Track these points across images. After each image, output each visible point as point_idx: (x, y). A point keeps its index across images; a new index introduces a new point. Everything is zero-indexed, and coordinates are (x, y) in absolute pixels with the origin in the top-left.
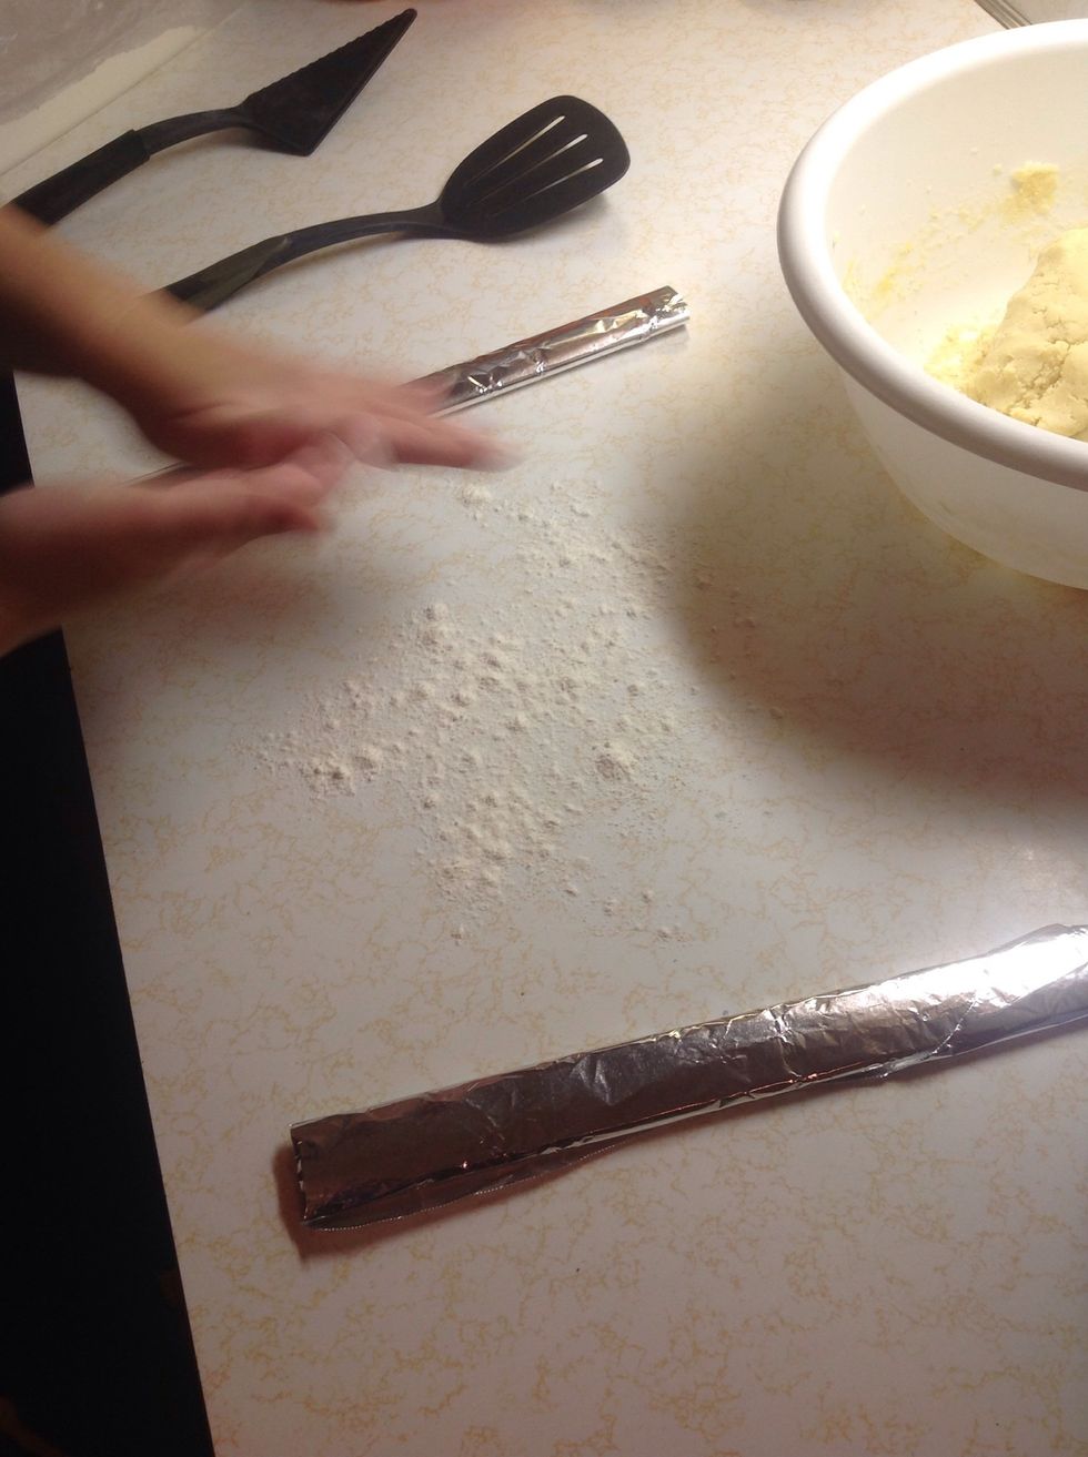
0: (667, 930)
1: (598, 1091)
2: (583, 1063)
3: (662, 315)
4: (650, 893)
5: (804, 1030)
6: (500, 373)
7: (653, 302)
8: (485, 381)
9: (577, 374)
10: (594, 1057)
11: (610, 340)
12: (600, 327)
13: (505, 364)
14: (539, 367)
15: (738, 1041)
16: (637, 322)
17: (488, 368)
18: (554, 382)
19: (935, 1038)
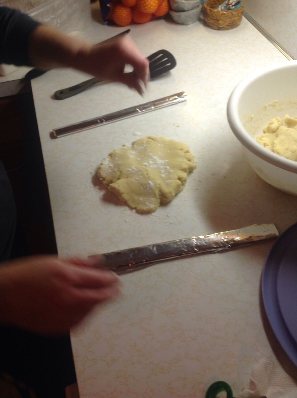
0: (172, 222)
1: (154, 251)
2: (152, 246)
3: (182, 97)
4: (169, 215)
5: (199, 242)
6: (144, 108)
7: (180, 95)
8: (140, 110)
9: (162, 110)
10: (154, 246)
11: (169, 102)
12: (167, 100)
13: (145, 106)
14: (153, 108)
15: (185, 243)
16: (176, 99)
17: (142, 107)
18: (156, 111)
19: (227, 244)
